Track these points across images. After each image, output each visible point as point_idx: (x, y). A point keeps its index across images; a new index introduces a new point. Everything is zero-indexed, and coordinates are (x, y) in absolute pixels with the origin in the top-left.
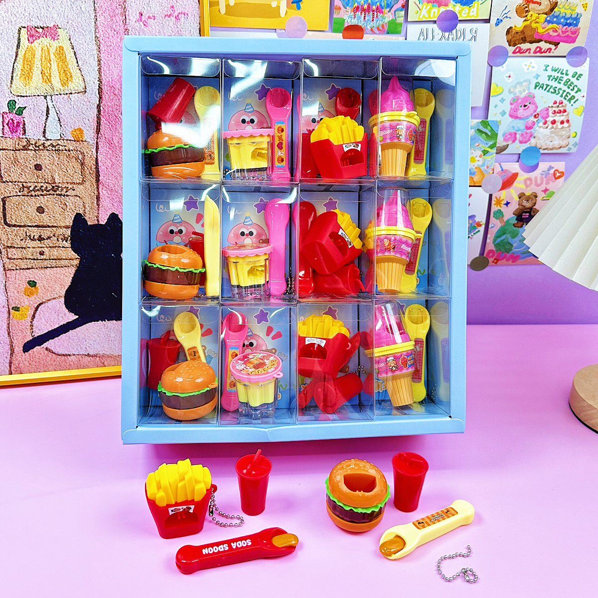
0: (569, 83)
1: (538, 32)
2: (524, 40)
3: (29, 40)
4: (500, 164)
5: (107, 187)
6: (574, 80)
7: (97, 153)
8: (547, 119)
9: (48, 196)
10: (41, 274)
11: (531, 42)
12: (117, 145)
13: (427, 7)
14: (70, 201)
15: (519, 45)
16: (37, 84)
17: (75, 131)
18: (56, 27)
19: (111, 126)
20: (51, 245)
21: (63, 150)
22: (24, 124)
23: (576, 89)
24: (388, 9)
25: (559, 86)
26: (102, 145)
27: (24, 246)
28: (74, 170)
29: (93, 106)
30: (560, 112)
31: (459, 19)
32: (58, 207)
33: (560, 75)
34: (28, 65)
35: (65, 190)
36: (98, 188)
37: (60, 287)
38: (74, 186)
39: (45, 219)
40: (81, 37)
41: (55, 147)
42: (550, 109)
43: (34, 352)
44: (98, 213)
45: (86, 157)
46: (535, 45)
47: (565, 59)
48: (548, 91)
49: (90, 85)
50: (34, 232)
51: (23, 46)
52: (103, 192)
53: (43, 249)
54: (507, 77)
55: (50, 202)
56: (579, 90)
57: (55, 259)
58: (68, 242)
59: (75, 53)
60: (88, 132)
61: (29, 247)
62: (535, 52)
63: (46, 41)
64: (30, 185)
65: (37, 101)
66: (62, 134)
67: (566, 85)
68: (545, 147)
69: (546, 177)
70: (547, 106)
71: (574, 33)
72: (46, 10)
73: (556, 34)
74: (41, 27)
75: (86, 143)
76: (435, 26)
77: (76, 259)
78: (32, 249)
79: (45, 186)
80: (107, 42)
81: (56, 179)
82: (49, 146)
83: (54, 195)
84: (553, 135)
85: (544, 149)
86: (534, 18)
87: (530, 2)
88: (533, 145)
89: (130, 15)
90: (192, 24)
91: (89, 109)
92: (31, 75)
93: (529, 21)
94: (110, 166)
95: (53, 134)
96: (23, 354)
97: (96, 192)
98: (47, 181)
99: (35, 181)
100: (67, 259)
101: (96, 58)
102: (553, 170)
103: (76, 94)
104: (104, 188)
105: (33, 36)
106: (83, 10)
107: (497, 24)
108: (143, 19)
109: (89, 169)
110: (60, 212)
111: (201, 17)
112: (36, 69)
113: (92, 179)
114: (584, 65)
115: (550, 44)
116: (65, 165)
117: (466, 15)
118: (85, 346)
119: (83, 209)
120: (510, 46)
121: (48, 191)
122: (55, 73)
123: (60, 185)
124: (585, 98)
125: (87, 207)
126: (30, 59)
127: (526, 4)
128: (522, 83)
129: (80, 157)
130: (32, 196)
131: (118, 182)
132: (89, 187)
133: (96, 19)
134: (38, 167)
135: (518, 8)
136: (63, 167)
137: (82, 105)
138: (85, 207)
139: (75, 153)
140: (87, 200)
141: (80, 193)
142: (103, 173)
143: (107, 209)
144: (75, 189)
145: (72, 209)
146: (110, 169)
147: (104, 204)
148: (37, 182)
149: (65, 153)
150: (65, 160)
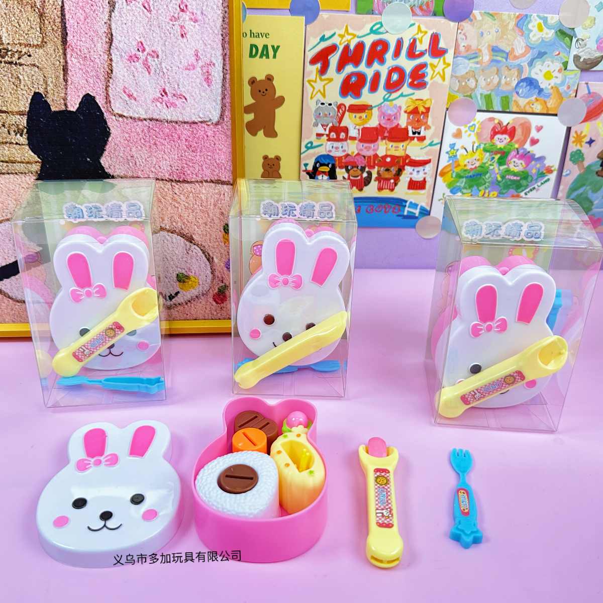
4: (587, 84)
5: (79, 52)
14: (24, 74)
28: (29, 24)
32: (8, 82)
35: (17, 55)
36: (65, 54)
38: (30, 50)
44: (66, 94)
45: (46, 4)
52: (73, 61)
58: (24, 136)
77: (36, 162)
81: (4, 39)
94: (83, 20)
97: (62, 61)
100: (23, 162)
104: (74, 55)
109: (52, 23)
110: (10, 90)
113: (56, 39)
116: (16, 16)
119: (44, 86)
123: (10, 48)
125: (49, 83)
129: (38, 3)
131: (95, 46)
132: (52, 52)
136: (13, 18)
138: (46, 83)
140: (50, 73)
141: (39, 60)
142: (72, 29)
143: (79, 87)
144: (31, 54)
145: (28, 86)
146: (83, 24)
147: (75, 79)
150: (16, 7)
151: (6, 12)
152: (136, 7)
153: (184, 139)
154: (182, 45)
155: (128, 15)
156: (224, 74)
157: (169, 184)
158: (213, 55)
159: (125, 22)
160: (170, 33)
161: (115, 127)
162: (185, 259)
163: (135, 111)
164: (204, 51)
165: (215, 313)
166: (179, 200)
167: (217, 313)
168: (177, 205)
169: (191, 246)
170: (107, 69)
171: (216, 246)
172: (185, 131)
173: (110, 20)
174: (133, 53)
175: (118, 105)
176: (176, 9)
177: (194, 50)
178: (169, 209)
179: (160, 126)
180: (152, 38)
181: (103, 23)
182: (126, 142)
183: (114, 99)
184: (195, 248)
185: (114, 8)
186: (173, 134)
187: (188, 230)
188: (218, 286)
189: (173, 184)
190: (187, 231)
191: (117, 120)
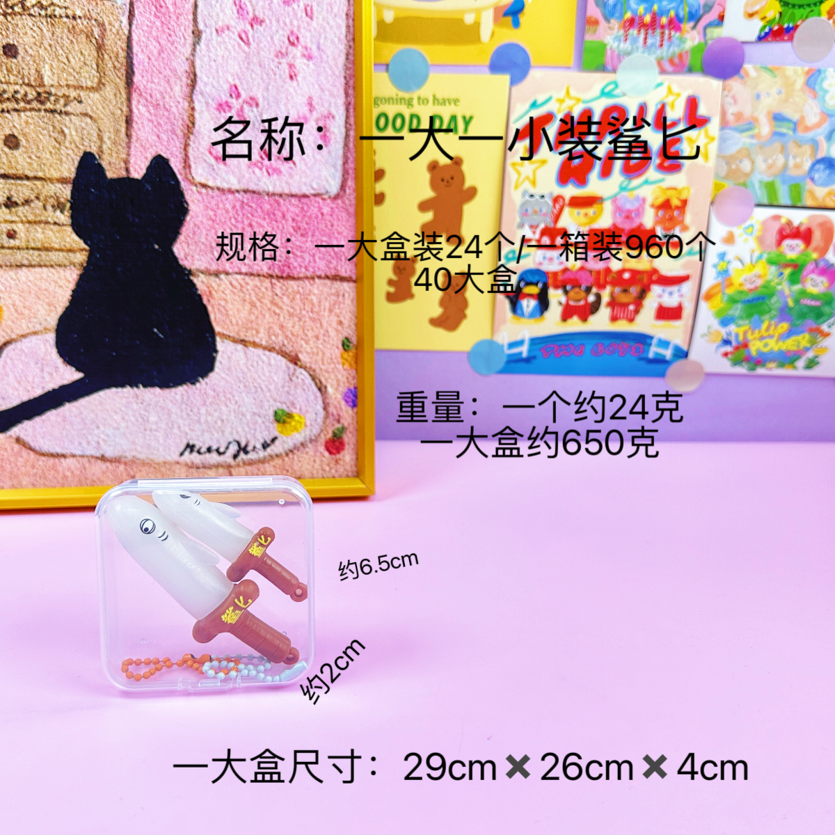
5: (149, 98)
7: (130, 24)
9: (28, 113)
10: (9, 279)
12: (171, 9)
14: (72, 126)
20: (31, 218)
21: (61, 16)
26: (142, 9)
28: (82, 59)
32: (47, 137)
35: (62, 101)
36: (129, 100)
37: (47, 308)
38: (82, 94)
39: (20, 161)
41: (46, 9)
44: (129, 155)
45: (108, 32)
52: (139, 109)
53: (14, 226)
55: (32, 127)
57: (39, 249)
58: (66, 213)
75: (108, 5)
77: (81, 250)
79: (22, 92)
81: (45, 79)
82: (33, 6)
83: (39, 110)
94: (156, 54)
97: (125, 109)
98: (26, 81)
100: (61, 249)
104: (143, 101)
109: (113, 59)
110: (51, 149)
113: (118, 80)
116: (65, 49)
118: (96, 439)
121: (29, 102)
123: (53, 90)
125: (106, 139)
129: (96, 32)
131: (172, 89)
132: (112, 97)
134: (10, 50)
136: (61, 52)
138: (101, 139)
139: (85, 23)
140: (107, 125)
141: (92, 109)
142: (141, 67)
143: (147, 146)
144: (83, 100)
145: (75, 143)
146: (156, 60)
147: (142, 134)
148: (8, 83)
149: (65, 23)
150: (65, 37)
151: (52, 43)
152: (230, 38)
153: (290, 219)
154: (291, 90)
155: (218, 48)
156: (347, 130)
157: (267, 281)
158: (333, 105)
159: (213, 57)
160: (275, 74)
161: (196, 201)
162: (286, 389)
163: (224, 180)
164: (321, 99)
165: (327, 469)
166: (281, 304)
167: (331, 469)
168: (277, 311)
169: (295, 370)
170: (188, 122)
171: (330, 370)
172: (292, 208)
173: (193, 55)
174: (224, 100)
175: (200, 171)
176: (284, 42)
177: (307, 97)
178: (267, 316)
179: (257, 200)
180: (250, 80)
181: (184, 59)
182: (210, 222)
183: (195, 163)
184: (301, 373)
185: (199, 39)
186: (276, 212)
187: (292, 346)
188: (333, 428)
189: (274, 281)
190: (291, 349)
191: (198, 192)
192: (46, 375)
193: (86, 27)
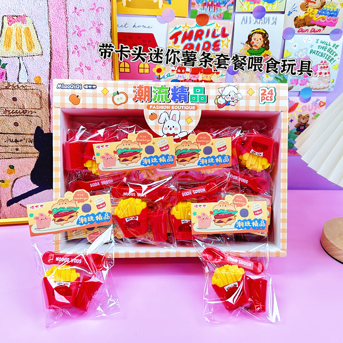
0: (330, 50)
1: (313, 20)
2: (305, 25)
3: (8, 24)
6: (333, 49)
7: (49, 91)
8: (317, 72)
9: (20, 116)
10: (17, 161)
11: (309, 26)
13: (247, 3)
14: (33, 119)
15: (301, 27)
16: (13, 49)
17: (36, 78)
18: (25, 16)
19: (57, 75)
20: (22, 145)
21: (29, 89)
22: (6, 74)
23: (334, 54)
24: (224, 5)
25: (324, 52)
27: (7, 145)
28: (36, 101)
29: (47, 63)
30: (324, 67)
31: (266, 11)
32: (26, 123)
33: (325, 46)
34: (8, 38)
35: (30, 113)
36: (50, 112)
37: (28, 169)
38: (36, 110)
39: (19, 129)
40: (40, 22)
41: (25, 87)
42: (319, 66)
43: (13, 206)
44: (50, 127)
45: (43, 93)
46: (311, 27)
47: (329, 36)
48: (318, 55)
49: (45, 50)
50: (12, 137)
51: (5, 27)
53: (18, 147)
54: (294, 46)
55: (22, 120)
56: (336, 55)
57: (25, 153)
58: (32, 143)
59: (36, 31)
60: (44, 79)
61: (10, 146)
62: (311, 32)
63: (19, 24)
64: (10, 110)
65: (13, 60)
66: (28, 80)
67: (328, 52)
68: (315, 88)
69: (315, 105)
70: (317, 64)
71: (335, 20)
72: (18, 5)
73: (324, 21)
74: (16, 16)
75: (43, 85)
76: (252, 15)
77: (37, 153)
78: (11, 147)
79: (19, 110)
80: (55, 25)
81: (25, 107)
82: (21, 87)
83: (24, 115)
84: (320, 81)
85: (314, 89)
86: (311, 11)
87: (309, 2)
88: (308, 86)
89: (69, 9)
90: (106, 14)
91: (44, 65)
92: (10, 44)
93: (308, 13)
95: (23, 80)
96: (7, 207)
97: (49, 114)
99: (13, 107)
100: (32, 153)
101: (49, 34)
102: (319, 101)
103: (37, 56)
105: (11, 21)
106: (41, 5)
107: (289, 15)
108: (77, 11)
109: (45, 100)
110: (27, 126)
111: (112, 10)
112: (13, 41)
113: (46, 106)
114: (340, 40)
115: (320, 27)
117: (270, 9)
119: (41, 124)
120: (296, 27)
121: (21, 113)
122: (24, 43)
123: (27, 110)
124: (339, 60)
125: (43, 123)
126: (10, 35)
127: (307, 3)
128: (302, 50)
129: (39, 93)
130: (11, 116)
132: (45, 111)
133: (49, 11)
134: (14, 99)
135: (302, 5)
136: (29, 99)
137: (40, 63)
138: (42, 123)
139: (36, 91)
140: (44, 119)
141: (39, 114)
144: (36, 112)
145: (34, 124)
148: (14, 108)
149: (30, 91)
150: (30, 95)
151: (27, 97)
192: (28, 187)
193: (36, 92)
